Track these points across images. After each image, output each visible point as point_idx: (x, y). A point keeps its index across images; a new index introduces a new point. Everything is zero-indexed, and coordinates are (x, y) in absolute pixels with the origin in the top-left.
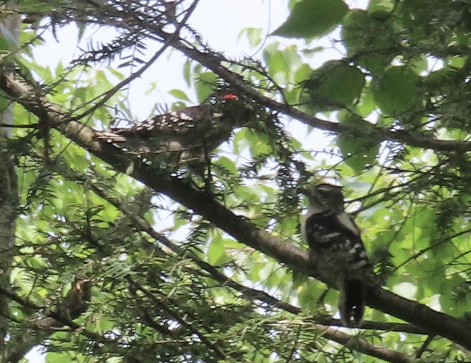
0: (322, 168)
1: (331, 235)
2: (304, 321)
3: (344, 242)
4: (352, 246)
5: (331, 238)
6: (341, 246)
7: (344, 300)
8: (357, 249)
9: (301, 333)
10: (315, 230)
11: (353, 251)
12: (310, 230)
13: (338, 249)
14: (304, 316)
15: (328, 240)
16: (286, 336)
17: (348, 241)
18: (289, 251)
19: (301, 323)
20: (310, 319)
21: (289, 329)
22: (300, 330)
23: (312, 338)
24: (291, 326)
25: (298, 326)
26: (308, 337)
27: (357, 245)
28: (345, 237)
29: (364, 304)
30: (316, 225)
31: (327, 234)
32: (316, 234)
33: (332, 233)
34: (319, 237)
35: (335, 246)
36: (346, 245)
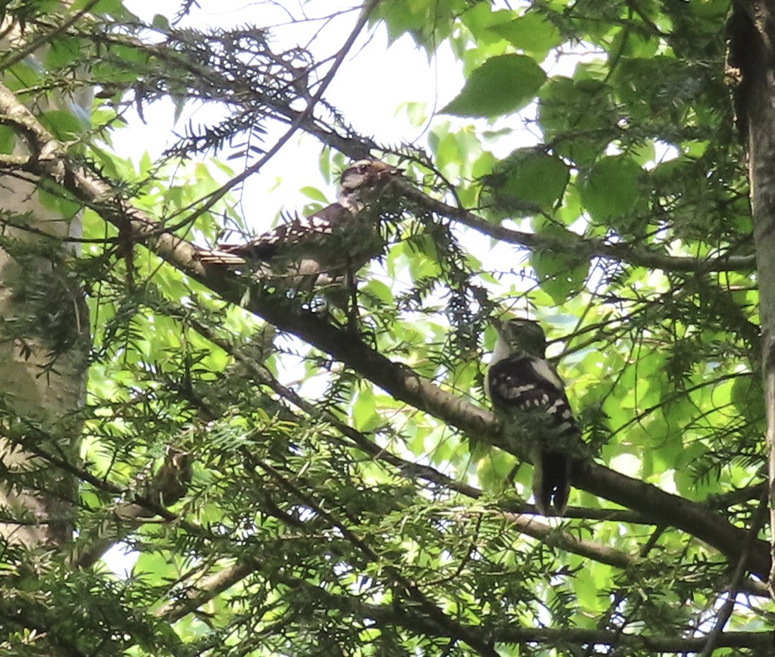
0: (510, 296)
1: (522, 388)
2: (486, 508)
4: (551, 403)
5: (523, 393)
6: (536, 402)
9: (482, 524)
10: (500, 381)
11: (553, 410)
12: (495, 382)
13: (533, 407)
14: (485, 502)
15: (518, 395)
16: (461, 529)
17: (546, 397)
18: (465, 412)
19: (482, 510)
20: (495, 505)
21: (465, 519)
22: (480, 520)
23: (497, 531)
24: (468, 515)
25: (478, 515)
26: (492, 531)
27: (559, 402)
28: (542, 391)
29: (568, 483)
30: (502, 375)
31: (518, 386)
32: (503, 387)
33: (524, 385)
34: (506, 392)
35: (528, 403)
36: (543, 402)
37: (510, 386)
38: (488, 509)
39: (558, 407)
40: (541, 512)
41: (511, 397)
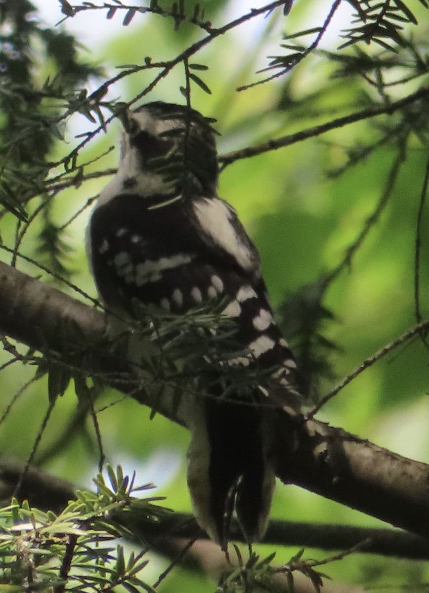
0: (148, 60)
1: (165, 263)
2: (84, 525)
3: (205, 285)
4: (230, 292)
5: (166, 272)
6: (197, 294)
7: (205, 462)
8: (243, 305)
9: (76, 559)
10: (118, 246)
11: (233, 310)
12: (105, 246)
13: (189, 303)
14: (83, 511)
15: (156, 278)
16: (30, 572)
17: (217, 282)
18: (42, 310)
19: (75, 530)
20: (103, 518)
21: (37, 550)
22: (70, 553)
23: (108, 576)
24: (44, 540)
25: (67, 539)
26: (97, 575)
27: (246, 294)
28: (209, 268)
29: (269, 471)
30: (121, 232)
31: (155, 258)
32: (122, 258)
33: (169, 254)
34: (129, 269)
35: (178, 295)
36: (212, 292)
37: (137, 258)
38: (90, 528)
39: (244, 305)
40: (210, 532)
41: (140, 281)
